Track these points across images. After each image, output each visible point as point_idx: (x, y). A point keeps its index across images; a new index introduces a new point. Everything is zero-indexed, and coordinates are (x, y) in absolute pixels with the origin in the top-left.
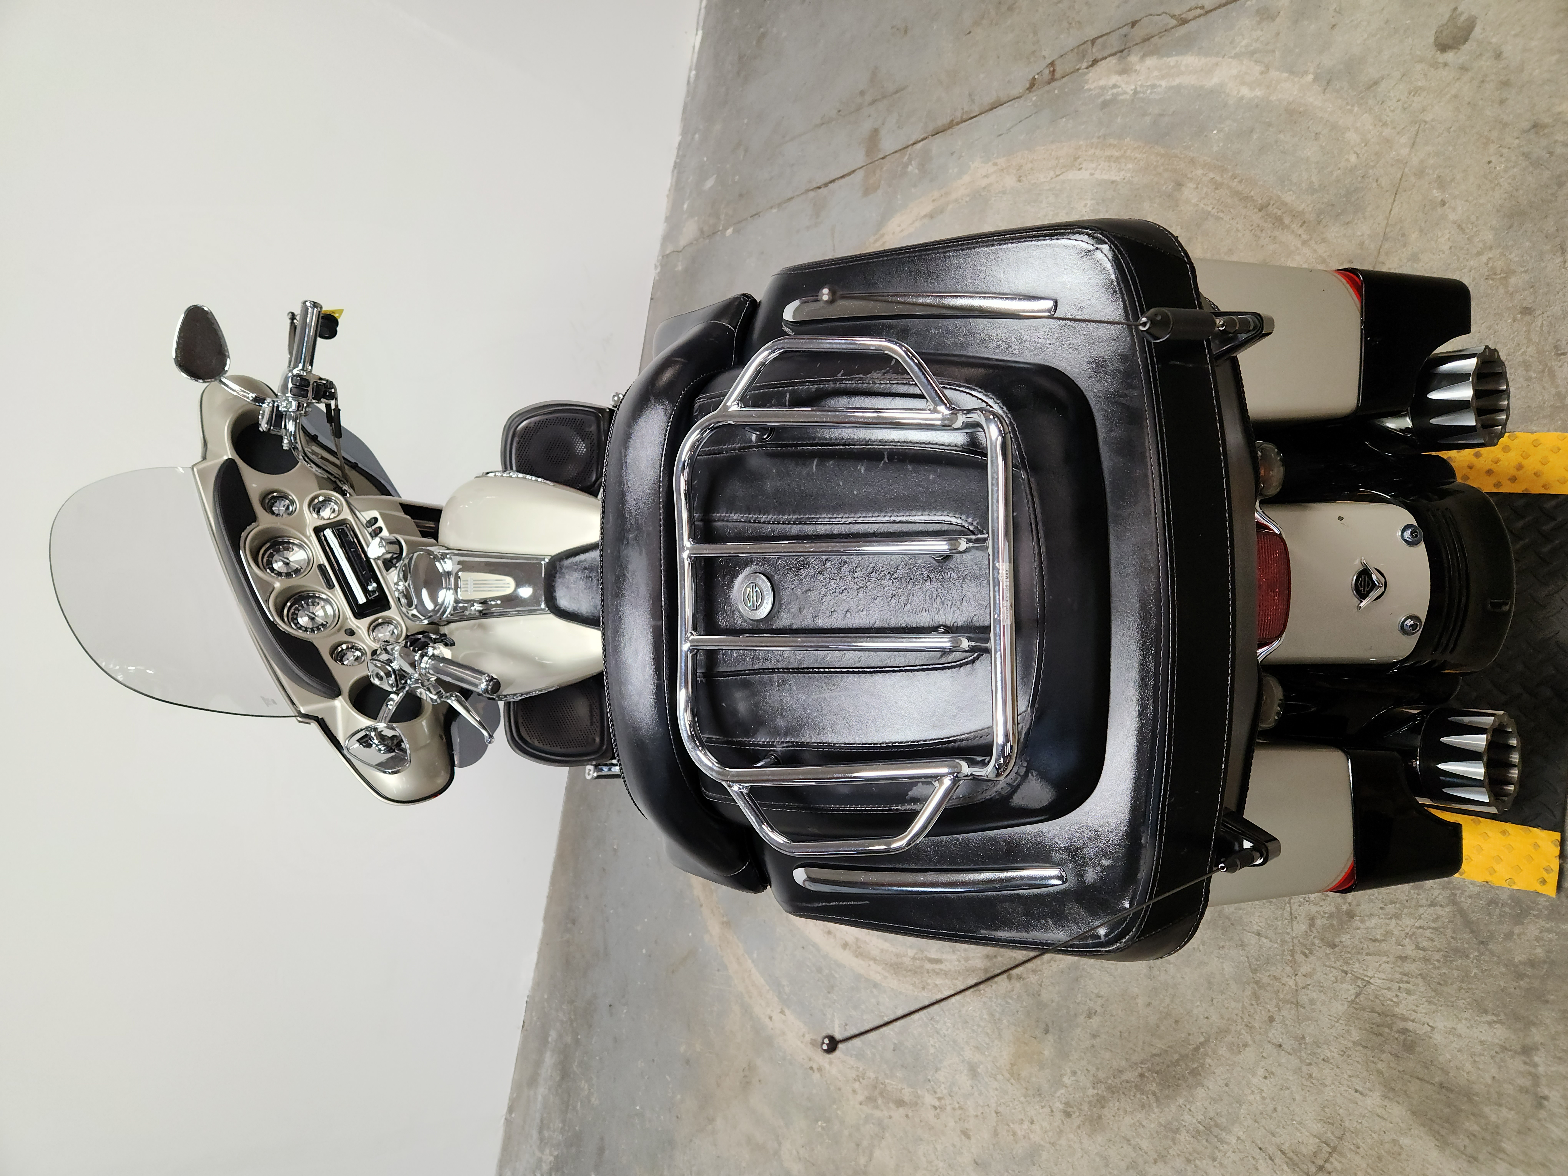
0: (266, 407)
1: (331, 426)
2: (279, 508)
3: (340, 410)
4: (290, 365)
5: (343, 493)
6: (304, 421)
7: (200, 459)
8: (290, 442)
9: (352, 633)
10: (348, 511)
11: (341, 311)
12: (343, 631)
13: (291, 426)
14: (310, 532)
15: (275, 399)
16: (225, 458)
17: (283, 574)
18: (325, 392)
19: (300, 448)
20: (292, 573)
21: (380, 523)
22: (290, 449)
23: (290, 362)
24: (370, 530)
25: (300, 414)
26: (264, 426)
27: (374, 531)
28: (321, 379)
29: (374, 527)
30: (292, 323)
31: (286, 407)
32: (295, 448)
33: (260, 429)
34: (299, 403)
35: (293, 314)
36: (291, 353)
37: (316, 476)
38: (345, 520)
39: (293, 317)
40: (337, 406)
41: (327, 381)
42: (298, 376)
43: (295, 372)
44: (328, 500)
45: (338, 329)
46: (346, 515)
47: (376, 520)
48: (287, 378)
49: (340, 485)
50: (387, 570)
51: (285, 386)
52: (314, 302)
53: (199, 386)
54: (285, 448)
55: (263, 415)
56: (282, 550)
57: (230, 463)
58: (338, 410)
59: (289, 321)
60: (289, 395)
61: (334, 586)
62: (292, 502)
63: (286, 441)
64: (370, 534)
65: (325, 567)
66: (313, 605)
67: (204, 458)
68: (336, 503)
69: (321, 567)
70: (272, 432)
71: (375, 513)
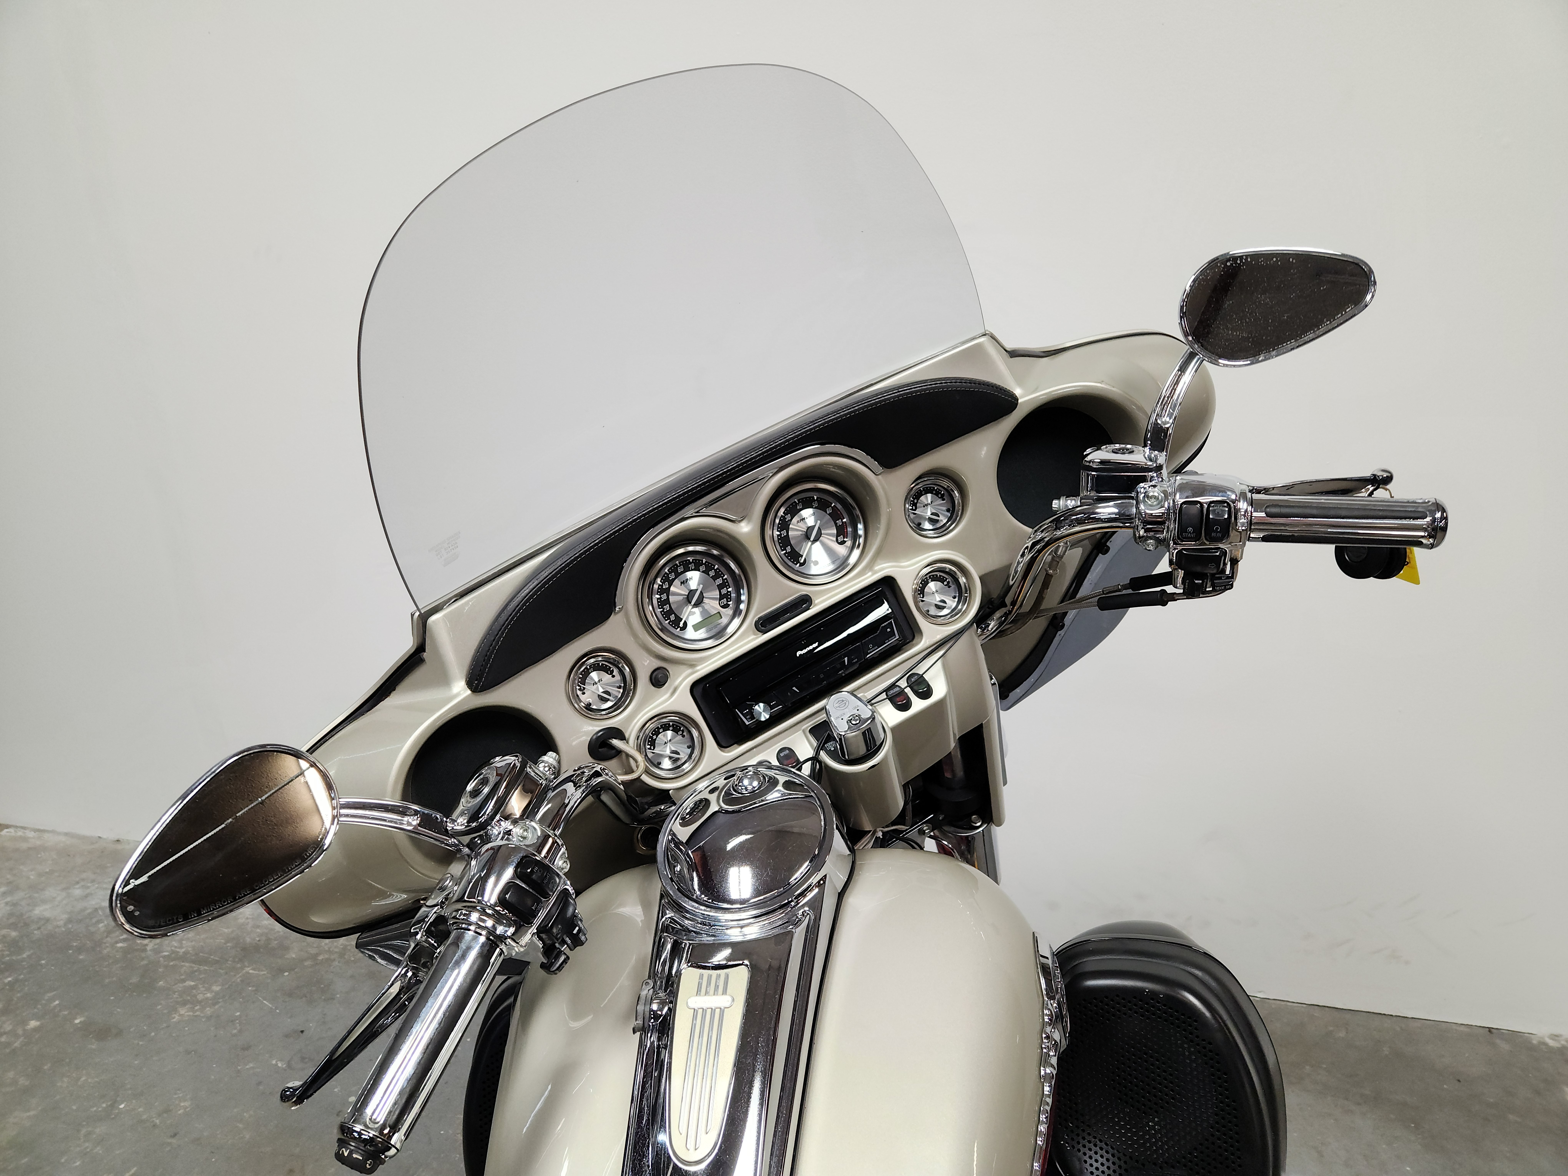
0: (1140, 456)
1: (1125, 587)
2: (929, 505)
3: (1164, 604)
4: (1258, 491)
5: (980, 620)
6: (1123, 536)
7: (1010, 346)
8: (1070, 512)
9: (658, 679)
10: (939, 637)
11: (1415, 580)
12: (657, 663)
13: (1107, 510)
14: (883, 570)
15: (1164, 472)
16: (1018, 392)
17: (784, 533)
18: (1202, 576)
19: (1058, 533)
20: (789, 549)
21: (918, 705)
22: (1055, 513)
23: (1266, 491)
24: (903, 683)
25: (1136, 528)
26: (1096, 456)
27: (902, 692)
28: (1235, 562)
29: (908, 691)
30: (1363, 482)
31: (1146, 496)
32: (1057, 524)
33: (1088, 451)
34: (1163, 523)
35: (1388, 480)
36: (1288, 489)
37: (1009, 567)
38: (920, 632)
39: (1382, 481)
40: (1173, 597)
41: (1233, 576)
42: (1234, 513)
43: (1243, 505)
44: (962, 594)
45: (1372, 579)
46: (931, 633)
47: (926, 693)
48: (1221, 490)
49: (998, 615)
50: (811, 731)
51: (1202, 489)
52: (1444, 529)
53: (1172, 324)
54: (1055, 504)
55: (1123, 451)
56: (839, 522)
57: (1007, 402)
58: (1163, 600)
59: (1367, 473)
60: (1179, 500)
61: (765, 632)
62: (941, 530)
63: (1071, 503)
64: (893, 685)
65: (808, 609)
66: (722, 597)
67: (1013, 354)
68: (954, 612)
69: (804, 602)
70: (1083, 474)
71: (940, 689)
